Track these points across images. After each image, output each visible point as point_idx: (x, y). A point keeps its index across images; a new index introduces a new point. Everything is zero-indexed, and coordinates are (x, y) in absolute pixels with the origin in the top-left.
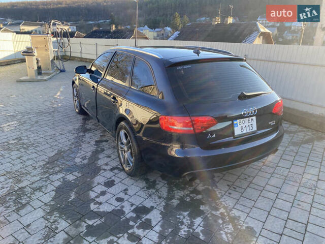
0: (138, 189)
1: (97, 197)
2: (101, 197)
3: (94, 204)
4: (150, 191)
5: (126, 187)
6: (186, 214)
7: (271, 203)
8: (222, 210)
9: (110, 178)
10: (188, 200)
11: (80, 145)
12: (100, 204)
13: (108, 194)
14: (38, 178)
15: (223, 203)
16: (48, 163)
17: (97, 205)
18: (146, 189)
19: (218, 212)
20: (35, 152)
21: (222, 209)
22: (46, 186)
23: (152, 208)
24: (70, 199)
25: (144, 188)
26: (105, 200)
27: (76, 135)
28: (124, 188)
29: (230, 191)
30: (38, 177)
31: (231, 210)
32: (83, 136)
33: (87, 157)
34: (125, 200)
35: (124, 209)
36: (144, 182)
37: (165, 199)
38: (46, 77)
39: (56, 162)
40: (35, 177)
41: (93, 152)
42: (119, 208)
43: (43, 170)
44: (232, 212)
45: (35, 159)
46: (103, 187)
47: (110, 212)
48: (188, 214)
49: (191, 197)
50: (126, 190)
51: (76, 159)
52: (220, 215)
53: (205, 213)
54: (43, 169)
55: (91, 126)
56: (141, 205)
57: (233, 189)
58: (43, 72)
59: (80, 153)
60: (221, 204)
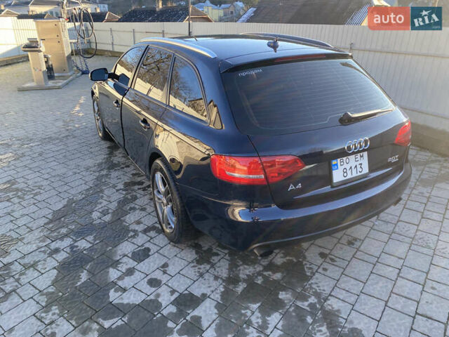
0: (184, 263)
1: (120, 278)
2: (127, 279)
3: (116, 291)
4: (202, 266)
5: (165, 260)
6: (255, 306)
7: (390, 287)
8: (313, 300)
9: (142, 246)
10: (259, 282)
11: (102, 191)
12: (124, 290)
13: (137, 272)
14: (34, 247)
15: (314, 286)
16: (51, 221)
17: (120, 293)
18: (195, 264)
19: (306, 303)
20: (34, 204)
21: (313, 297)
22: (45, 260)
23: (204, 296)
24: (79, 283)
25: (192, 262)
26: (132, 284)
27: (97, 174)
28: (163, 263)
29: (325, 265)
30: (34, 245)
31: (326, 299)
32: (107, 175)
33: (110, 211)
34: (163, 283)
35: (160, 300)
36: (194, 252)
37: (224, 281)
38: (61, 83)
39: (63, 219)
40: (29, 246)
41: (119, 202)
42: (152, 297)
43: (42, 234)
44: (329, 302)
45: (32, 215)
46: (131, 261)
47: (138, 305)
48: (259, 307)
49: (264, 277)
50: (165, 265)
51: (94, 213)
52: (308, 309)
53: (285, 305)
54: (42, 231)
55: (119, 160)
56: (186, 292)
57: (330, 262)
58: (56, 75)
59: (101, 203)
60: (311, 288)
